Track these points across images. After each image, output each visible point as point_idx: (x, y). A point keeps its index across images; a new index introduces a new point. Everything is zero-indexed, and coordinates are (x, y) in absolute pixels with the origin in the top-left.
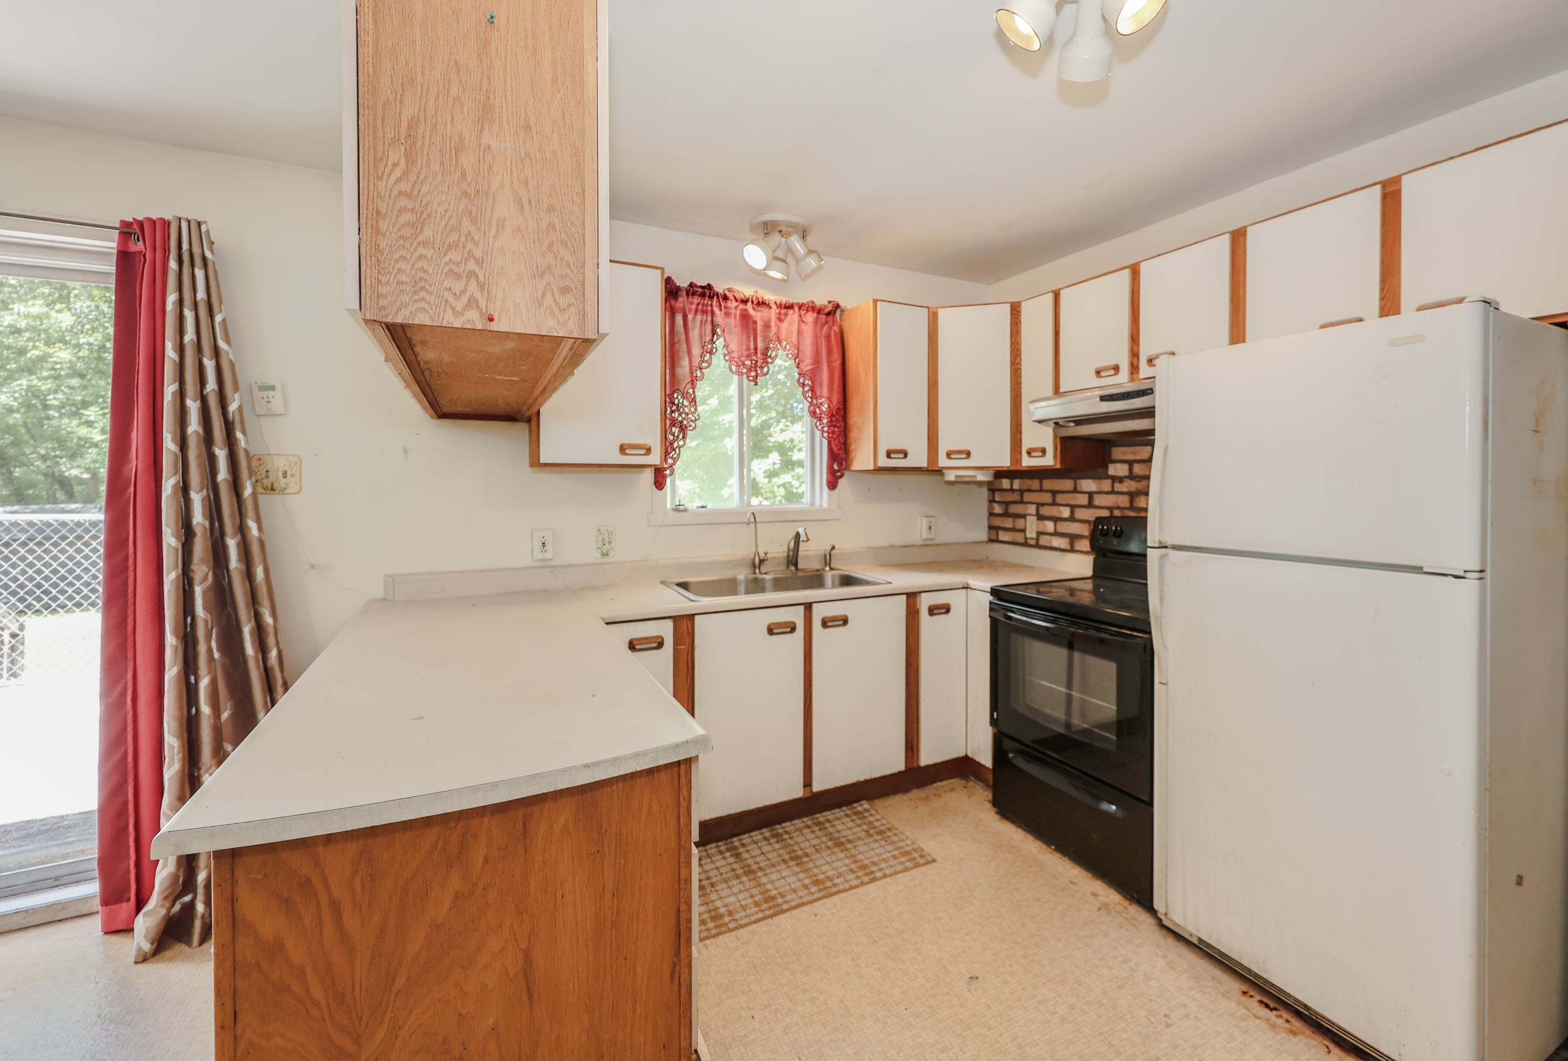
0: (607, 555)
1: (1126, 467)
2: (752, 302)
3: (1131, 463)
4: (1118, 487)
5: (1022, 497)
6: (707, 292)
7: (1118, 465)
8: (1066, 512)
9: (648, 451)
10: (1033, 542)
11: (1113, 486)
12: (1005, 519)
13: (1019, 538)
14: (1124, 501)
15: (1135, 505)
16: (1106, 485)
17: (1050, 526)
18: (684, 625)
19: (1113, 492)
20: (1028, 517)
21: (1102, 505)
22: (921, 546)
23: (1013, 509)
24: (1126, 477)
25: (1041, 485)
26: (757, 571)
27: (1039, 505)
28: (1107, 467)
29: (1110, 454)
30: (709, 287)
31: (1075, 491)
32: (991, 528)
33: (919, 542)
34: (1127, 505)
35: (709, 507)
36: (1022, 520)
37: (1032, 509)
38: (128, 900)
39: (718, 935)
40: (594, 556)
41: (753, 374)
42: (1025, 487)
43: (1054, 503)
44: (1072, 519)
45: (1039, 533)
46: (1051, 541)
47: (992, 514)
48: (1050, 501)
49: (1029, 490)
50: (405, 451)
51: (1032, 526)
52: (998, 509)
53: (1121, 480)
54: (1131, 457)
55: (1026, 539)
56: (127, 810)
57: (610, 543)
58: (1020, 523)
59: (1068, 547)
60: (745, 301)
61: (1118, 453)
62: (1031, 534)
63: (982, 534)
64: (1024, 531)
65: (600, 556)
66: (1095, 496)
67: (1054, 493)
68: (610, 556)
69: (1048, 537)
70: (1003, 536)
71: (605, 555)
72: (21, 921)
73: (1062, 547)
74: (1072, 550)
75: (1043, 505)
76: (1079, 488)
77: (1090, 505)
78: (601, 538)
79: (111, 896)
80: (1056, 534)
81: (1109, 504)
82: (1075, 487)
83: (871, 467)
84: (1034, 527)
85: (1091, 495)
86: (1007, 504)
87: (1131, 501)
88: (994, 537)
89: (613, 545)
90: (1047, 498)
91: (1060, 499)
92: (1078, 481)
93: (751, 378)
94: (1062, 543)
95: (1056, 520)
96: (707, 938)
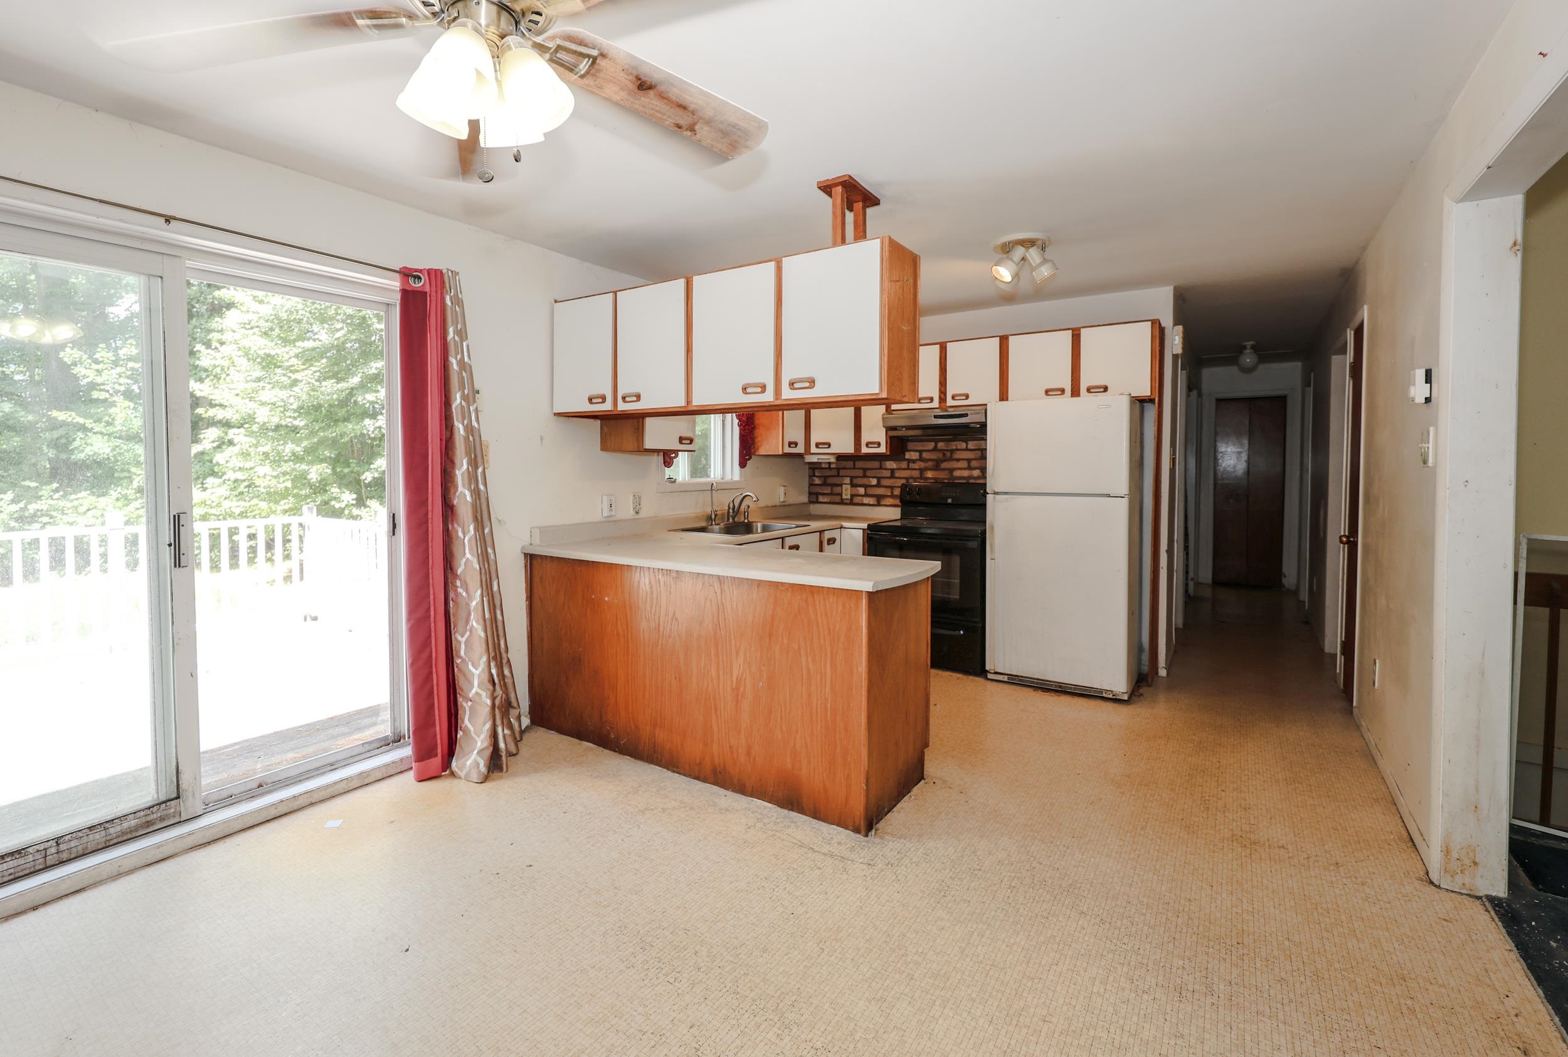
0: (637, 514)
1: (917, 454)
3: (921, 452)
4: (912, 465)
5: (838, 473)
7: (912, 453)
8: (874, 482)
9: (692, 441)
10: (849, 501)
11: (908, 465)
12: (823, 487)
13: (837, 499)
14: (916, 474)
15: (924, 476)
16: (904, 465)
17: (862, 491)
19: (908, 468)
20: (844, 486)
21: (901, 476)
22: (781, 506)
23: (830, 481)
24: (917, 460)
25: (854, 465)
26: (713, 523)
27: (852, 478)
28: (904, 455)
29: (906, 446)
31: (881, 468)
32: (810, 494)
33: (778, 504)
34: (919, 476)
36: (839, 488)
37: (847, 480)
38: (436, 755)
40: (631, 515)
42: (841, 466)
43: (865, 476)
44: (878, 485)
45: (852, 496)
46: (862, 500)
47: (811, 485)
48: (862, 475)
49: (844, 468)
51: (847, 492)
52: (817, 481)
53: (914, 461)
54: (921, 448)
55: (842, 499)
56: (433, 692)
57: (639, 504)
58: (837, 490)
59: (876, 503)
61: (910, 445)
62: (846, 495)
63: (804, 499)
64: (841, 495)
65: (634, 515)
66: (895, 471)
67: (865, 470)
68: (640, 513)
69: (860, 498)
70: (821, 499)
72: (343, 786)
73: (871, 503)
74: (879, 504)
75: (856, 477)
76: (883, 467)
77: (892, 476)
78: (636, 501)
79: (423, 753)
80: (866, 495)
81: (905, 476)
82: (881, 466)
83: (781, 453)
84: (849, 491)
85: (892, 471)
86: (826, 477)
87: (921, 474)
88: (815, 500)
89: (641, 506)
90: (860, 473)
91: (869, 473)
92: (883, 462)
94: (871, 501)
95: (866, 486)
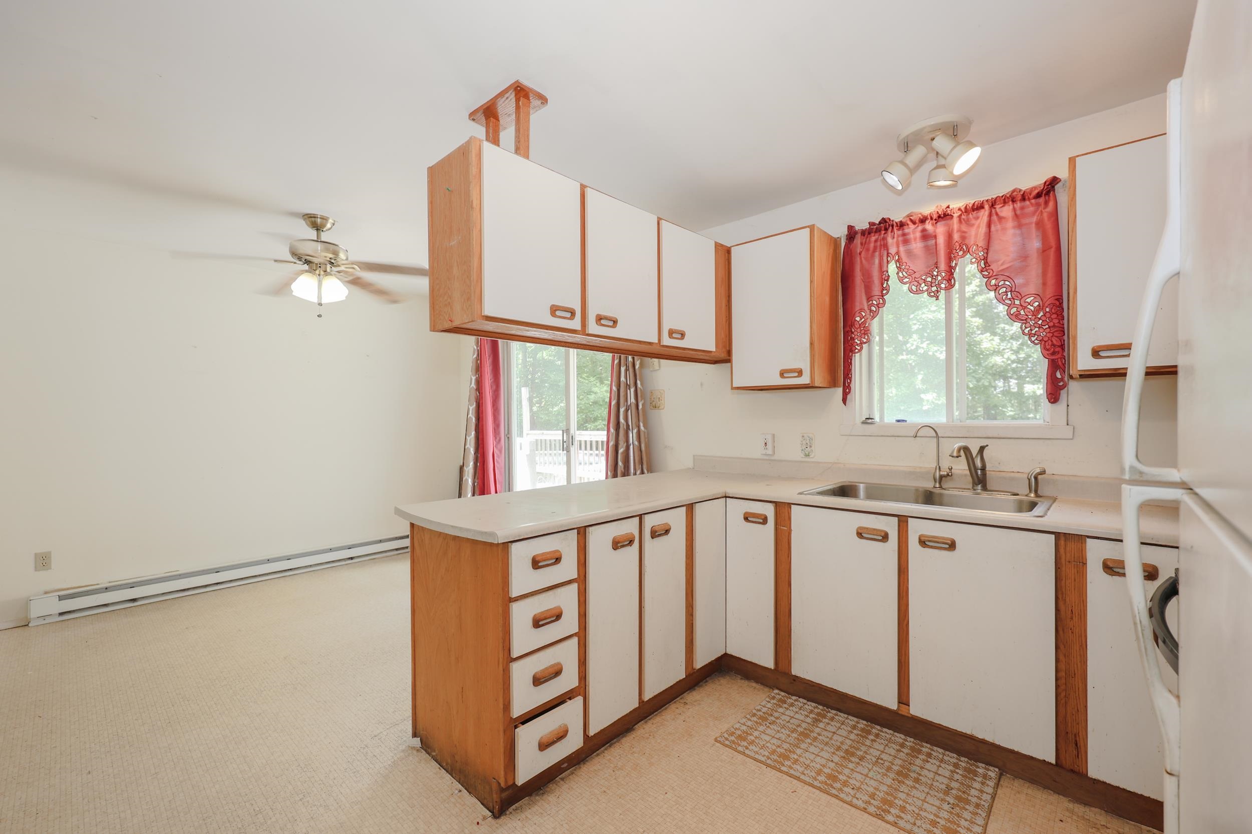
0: (808, 456)
2: (932, 219)
6: (885, 225)
9: (800, 373)
18: (783, 509)
26: (938, 485)
30: (884, 221)
35: (908, 422)
39: (726, 746)
40: (798, 456)
41: (934, 289)
50: (702, 384)
57: (811, 447)
60: (923, 220)
65: (803, 456)
68: (811, 456)
71: (807, 455)
78: (804, 442)
89: (813, 448)
93: (933, 294)
96: (719, 742)
